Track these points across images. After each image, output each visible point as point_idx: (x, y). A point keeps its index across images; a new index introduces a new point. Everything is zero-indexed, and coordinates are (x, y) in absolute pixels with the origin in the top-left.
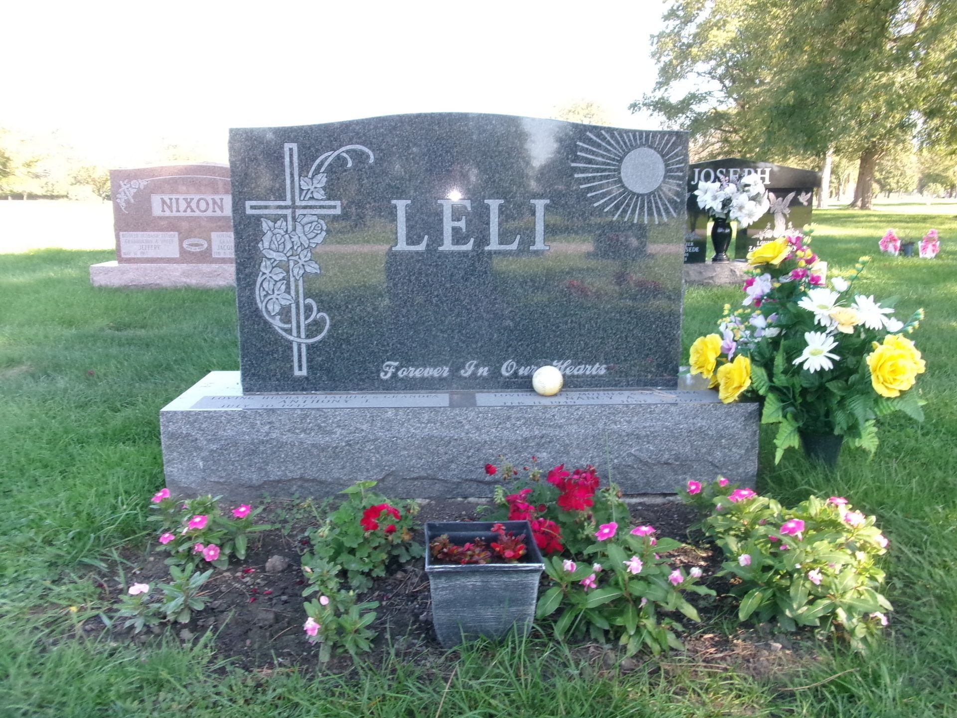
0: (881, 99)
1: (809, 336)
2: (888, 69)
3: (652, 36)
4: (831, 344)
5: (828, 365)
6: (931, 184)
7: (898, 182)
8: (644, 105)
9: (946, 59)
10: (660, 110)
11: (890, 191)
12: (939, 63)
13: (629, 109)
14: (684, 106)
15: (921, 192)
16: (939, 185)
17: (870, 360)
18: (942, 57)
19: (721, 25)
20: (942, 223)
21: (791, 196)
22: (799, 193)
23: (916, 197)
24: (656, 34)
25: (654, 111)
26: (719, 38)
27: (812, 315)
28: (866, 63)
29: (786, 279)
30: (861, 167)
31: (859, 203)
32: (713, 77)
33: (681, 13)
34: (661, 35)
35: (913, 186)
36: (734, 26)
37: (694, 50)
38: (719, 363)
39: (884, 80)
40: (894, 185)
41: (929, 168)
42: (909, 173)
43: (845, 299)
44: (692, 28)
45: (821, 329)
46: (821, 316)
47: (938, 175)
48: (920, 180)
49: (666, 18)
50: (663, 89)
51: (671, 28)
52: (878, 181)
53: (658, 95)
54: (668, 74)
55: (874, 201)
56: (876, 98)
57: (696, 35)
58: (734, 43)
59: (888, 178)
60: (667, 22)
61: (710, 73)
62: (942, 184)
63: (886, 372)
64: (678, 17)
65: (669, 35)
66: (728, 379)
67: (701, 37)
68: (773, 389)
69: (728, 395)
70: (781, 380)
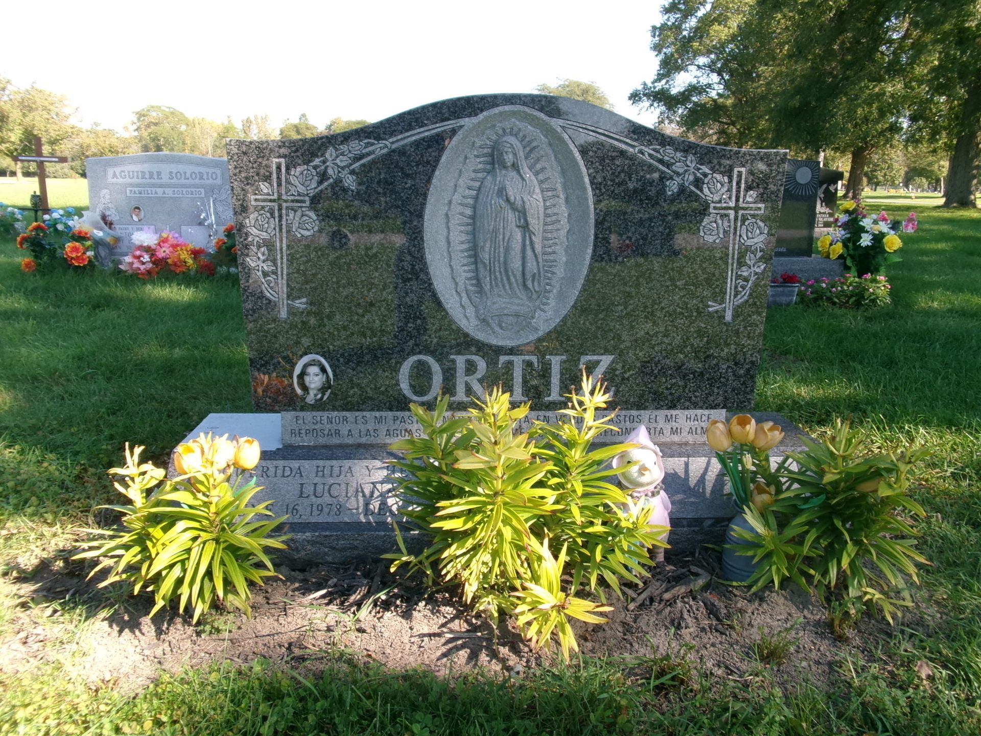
0: (875, 106)
1: (862, 235)
2: (880, 79)
3: (654, 28)
4: (871, 237)
5: (870, 244)
6: (916, 178)
7: (885, 175)
8: (645, 95)
9: (928, 73)
10: (660, 101)
11: (877, 184)
12: (923, 76)
13: (630, 98)
14: (684, 97)
15: (906, 186)
16: (924, 180)
17: (885, 240)
18: (925, 71)
19: (721, 20)
20: (922, 212)
21: (825, 186)
22: (829, 185)
23: (902, 192)
24: (658, 25)
25: (653, 101)
26: (720, 32)
27: (864, 227)
28: (862, 74)
29: (854, 216)
30: (853, 161)
31: (850, 195)
32: (713, 71)
33: (682, 7)
34: (663, 27)
35: (899, 180)
36: (735, 23)
37: (696, 44)
38: (831, 245)
39: (877, 90)
40: (881, 178)
41: (915, 162)
42: (896, 166)
43: (875, 222)
44: (692, 22)
45: (867, 232)
46: (868, 228)
47: (923, 169)
48: (907, 173)
49: (667, 11)
50: (664, 82)
51: (672, 20)
52: (866, 175)
53: (659, 86)
54: (669, 67)
55: (864, 194)
56: (870, 105)
57: (697, 29)
58: (733, 38)
59: (875, 171)
60: (668, 15)
61: (709, 67)
62: (927, 178)
63: (889, 245)
64: (679, 10)
65: (670, 29)
66: (834, 251)
67: (701, 31)
68: (849, 255)
69: (833, 256)
70: (851, 252)
